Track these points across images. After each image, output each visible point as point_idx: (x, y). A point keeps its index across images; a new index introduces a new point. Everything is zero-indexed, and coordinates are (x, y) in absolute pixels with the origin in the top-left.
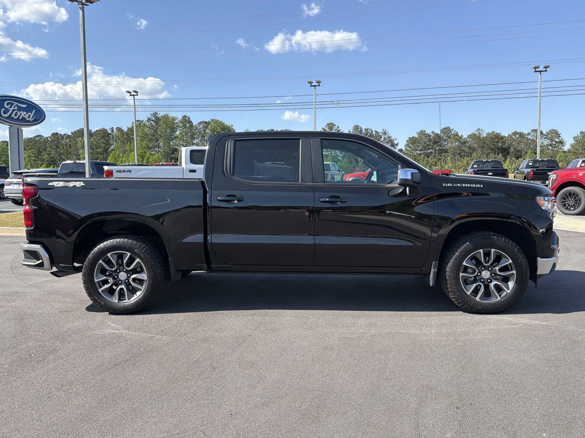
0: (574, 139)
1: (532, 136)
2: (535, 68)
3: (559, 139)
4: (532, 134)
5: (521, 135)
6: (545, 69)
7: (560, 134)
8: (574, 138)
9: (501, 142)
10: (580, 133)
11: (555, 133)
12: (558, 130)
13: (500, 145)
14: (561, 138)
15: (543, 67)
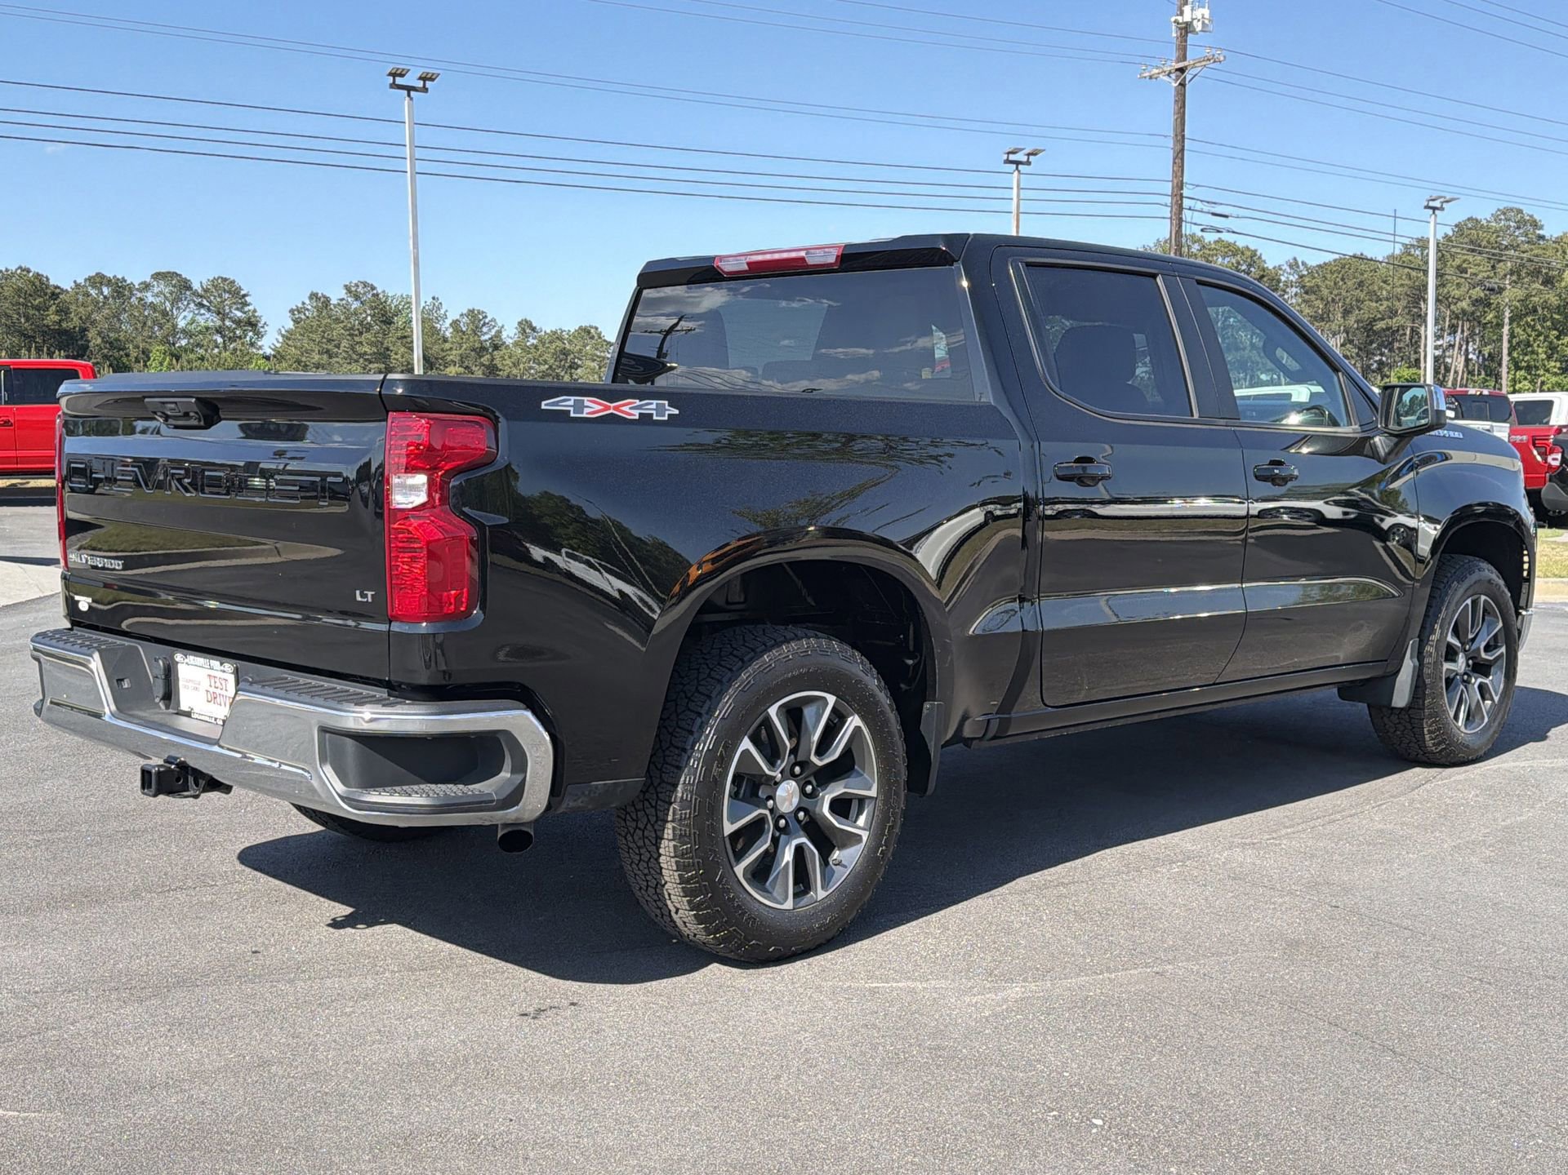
0: (294, 314)
1: (157, 295)
2: (394, 75)
3: (245, 313)
4: (156, 290)
5: (120, 289)
6: (420, 84)
7: (244, 296)
8: (292, 311)
9: (54, 307)
10: (311, 298)
11: (230, 290)
12: (239, 282)
13: (52, 318)
14: (251, 308)
15: (419, 75)
